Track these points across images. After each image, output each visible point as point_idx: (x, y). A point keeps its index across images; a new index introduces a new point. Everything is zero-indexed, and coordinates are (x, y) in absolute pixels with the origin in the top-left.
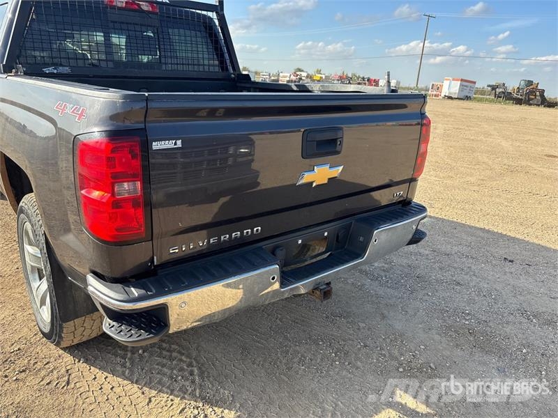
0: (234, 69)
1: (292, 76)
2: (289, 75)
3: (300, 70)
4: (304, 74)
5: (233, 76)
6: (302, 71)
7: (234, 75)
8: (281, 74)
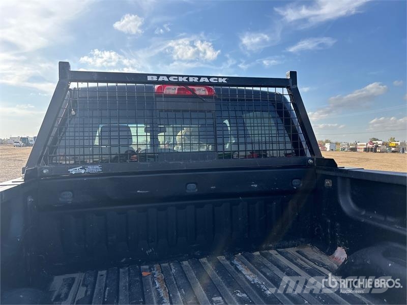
0: (312, 152)
1: (368, 145)
2: (365, 144)
3: (375, 140)
4: (379, 142)
5: (311, 161)
6: (377, 140)
7: (313, 159)
8: (358, 144)
